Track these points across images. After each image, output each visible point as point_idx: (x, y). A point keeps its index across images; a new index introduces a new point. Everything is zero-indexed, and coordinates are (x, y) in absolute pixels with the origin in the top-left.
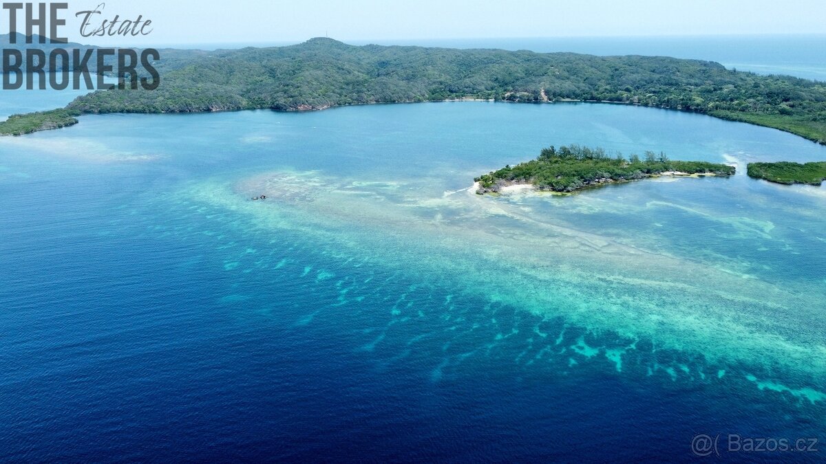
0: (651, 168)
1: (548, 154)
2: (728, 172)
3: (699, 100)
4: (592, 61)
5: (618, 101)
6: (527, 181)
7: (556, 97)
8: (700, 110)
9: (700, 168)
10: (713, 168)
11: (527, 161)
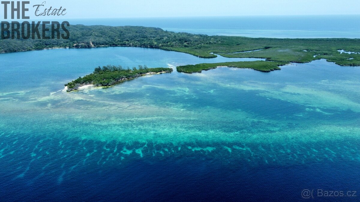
0: (142, 72)
1: (98, 70)
2: (170, 70)
3: (155, 43)
4: (111, 28)
5: (124, 45)
6: (90, 83)
7: (98, 45)
8: (157, 47)
9: (160, 70)
10: (165, 70)
11: (89, 74)
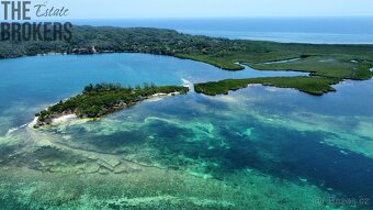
1: (89, 89)
2: (186, 90)
3: (168, 49)
5: (131, 51)
6: (73, 112)
7: (101, 50)
8: (170, 54)
9: (171, 89)
10: (178, 89)
11: (74, 96)
